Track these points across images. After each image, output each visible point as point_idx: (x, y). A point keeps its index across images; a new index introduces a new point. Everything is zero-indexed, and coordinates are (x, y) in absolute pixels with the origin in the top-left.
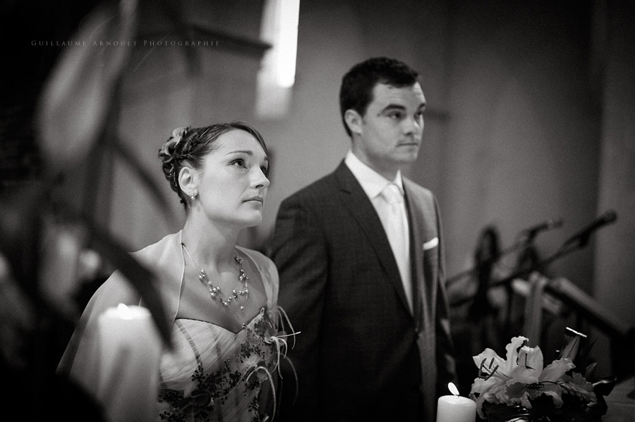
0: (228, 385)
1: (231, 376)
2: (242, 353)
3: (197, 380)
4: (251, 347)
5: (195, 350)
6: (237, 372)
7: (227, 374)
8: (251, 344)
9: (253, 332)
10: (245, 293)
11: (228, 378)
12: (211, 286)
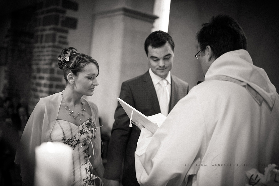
0: (75, 144)
1: (76, 140)
2: (81, 133)
3: (63, 141)
4: (84, 131)
5: (62, 130)
6: (79, 139)
7: (75, 140)
8: (84, 130)
9: (85, 126)
10: (83, 115)
11: (75, 141)
12: (70, 111)
